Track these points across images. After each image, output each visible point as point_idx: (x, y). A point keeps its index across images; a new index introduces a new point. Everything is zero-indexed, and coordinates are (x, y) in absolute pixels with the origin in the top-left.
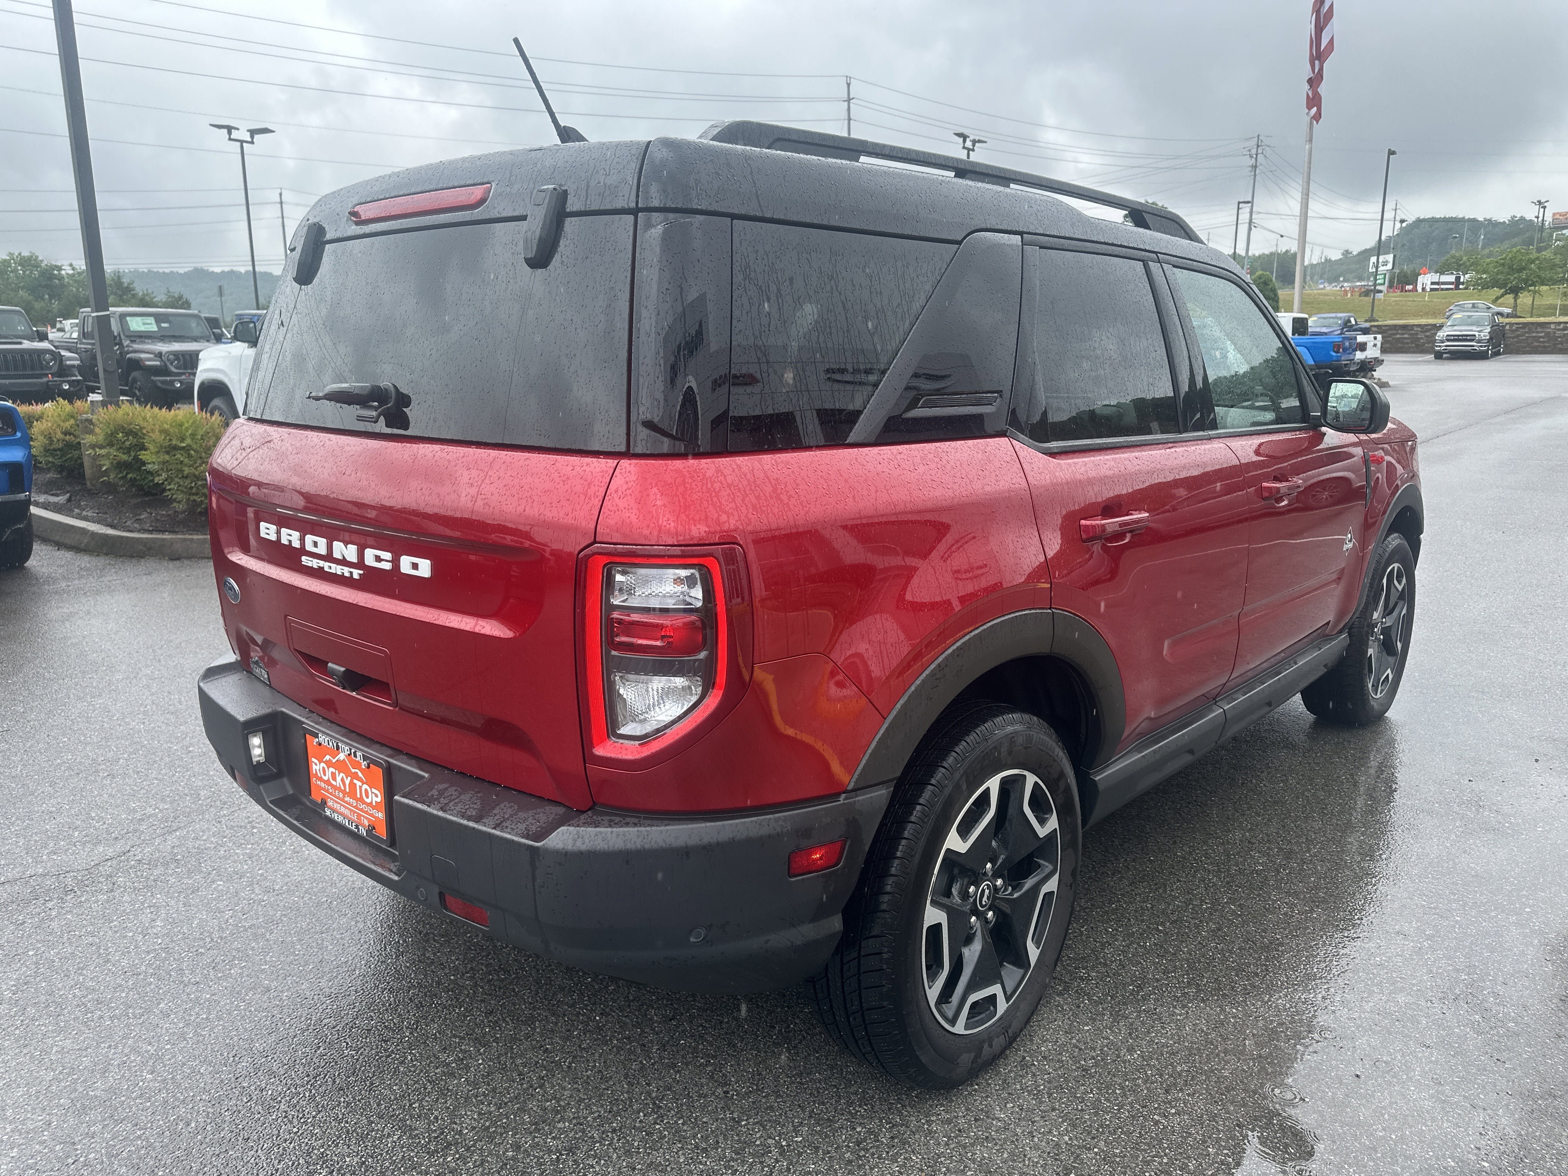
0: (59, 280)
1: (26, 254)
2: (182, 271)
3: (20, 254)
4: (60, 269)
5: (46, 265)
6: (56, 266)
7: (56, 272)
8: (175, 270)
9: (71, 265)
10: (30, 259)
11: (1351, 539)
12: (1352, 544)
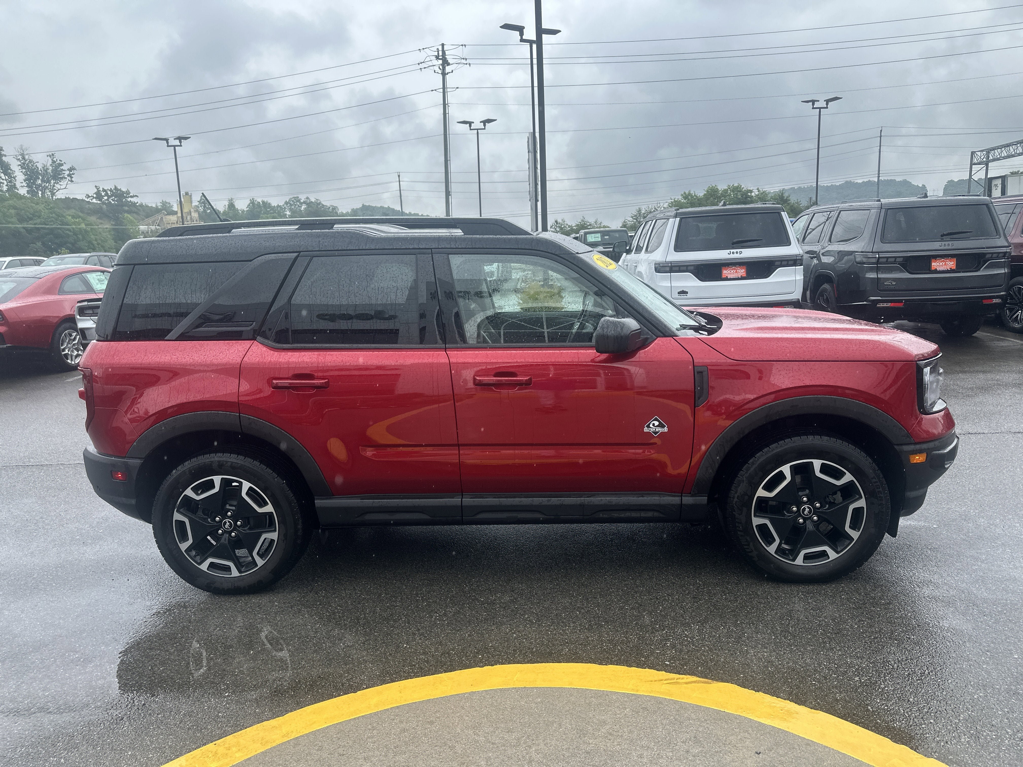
0: (751, 198)
1: (736, 185)
2: (838, 184)
3: (733, 185)
4: (751, 191)
5: (745, 190)
6: (750, 190)
7: (749, 194)
8: (834, 184)
9: (758, 189)
10: (737, 187)
11: (661, 425)
12: (666, 429)
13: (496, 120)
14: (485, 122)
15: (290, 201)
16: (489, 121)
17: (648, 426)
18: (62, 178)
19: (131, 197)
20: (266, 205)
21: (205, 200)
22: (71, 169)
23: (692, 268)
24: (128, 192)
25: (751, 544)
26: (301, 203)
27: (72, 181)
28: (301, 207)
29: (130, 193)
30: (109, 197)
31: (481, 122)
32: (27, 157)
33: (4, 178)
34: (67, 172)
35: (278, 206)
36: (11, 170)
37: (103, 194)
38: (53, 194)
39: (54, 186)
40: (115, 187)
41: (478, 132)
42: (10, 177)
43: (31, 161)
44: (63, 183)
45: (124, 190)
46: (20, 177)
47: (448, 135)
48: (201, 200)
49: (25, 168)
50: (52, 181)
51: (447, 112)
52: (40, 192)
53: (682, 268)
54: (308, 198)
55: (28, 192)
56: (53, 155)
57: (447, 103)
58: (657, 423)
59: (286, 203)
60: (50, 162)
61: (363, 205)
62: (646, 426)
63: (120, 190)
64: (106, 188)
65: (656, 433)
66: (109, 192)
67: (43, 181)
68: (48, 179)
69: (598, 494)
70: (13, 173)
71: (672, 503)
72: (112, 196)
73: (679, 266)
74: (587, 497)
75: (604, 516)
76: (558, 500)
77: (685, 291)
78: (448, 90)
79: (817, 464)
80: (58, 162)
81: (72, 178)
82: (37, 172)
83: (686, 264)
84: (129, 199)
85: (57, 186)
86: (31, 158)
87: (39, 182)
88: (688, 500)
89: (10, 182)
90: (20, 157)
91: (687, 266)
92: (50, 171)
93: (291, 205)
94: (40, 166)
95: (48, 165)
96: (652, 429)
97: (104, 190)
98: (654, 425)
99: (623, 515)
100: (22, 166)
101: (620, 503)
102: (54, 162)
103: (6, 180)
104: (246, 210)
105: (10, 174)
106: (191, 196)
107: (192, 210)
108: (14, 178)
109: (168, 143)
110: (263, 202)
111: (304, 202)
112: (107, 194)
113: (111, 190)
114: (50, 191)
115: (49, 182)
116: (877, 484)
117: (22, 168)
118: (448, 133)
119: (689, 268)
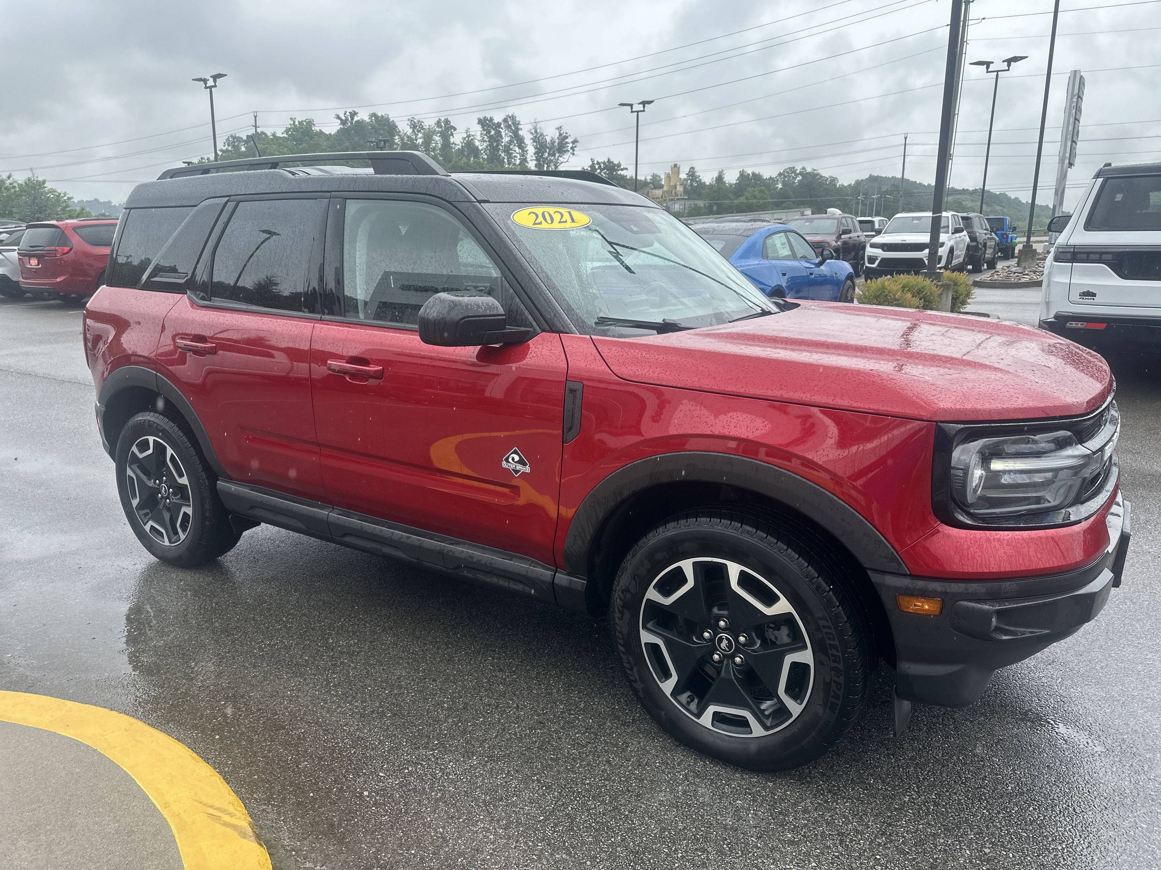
11: (521, 462)
12: (527, 469)
13: (1027, 57)
14: (1009, 61)
15: (784, 172)
16: (1016, 59)
17: (507, 460)
18: (565, 151)
19: (622, 170)
20: (757, 177)
21: (692, 174)
22: (574, 142)
23: (1109, 257)
24: (619, 165)
25: (635, 669)
26: (797, 175)
27: (573, 154)
28: (795, 179)
29: (620, 166)
30: (602, 170)
31: (1003, 61)
32: (538, 130)
33: (518, 151)
34: (570, 145)
35: (771, 178)
36: (525, 143)
37: (597, 167)
38: (556, 167)
39: (558, 159)
40: (609, 160)
41: (997, 75)
42: (523, 151)
43: (542, 134)
44: (566, 156)
45: (616, 162)
46: (531, 150)
47: (960, 82)
48: (689, 172)
49: (536, 142)
50: (557, 155)
51: (964, 52)
52: (546, 166)
53: (1092, 256)
54: (804, 168)
55: (536, 166)
56: (561, 127)
57: (965, 40)
58: (517, 458)
59: (780, 174)
60: (557, 135)
61: (870, 176)
62: (505, 460)
63: (612, 162)
64: (600, 161)
65: (517, 472)
66: (602, 165)
67: (549, 154)
68: (554, 152)
69: (464, 543)
70: (526, 147)
71: (542, 578)
72: (604, 169)
73: (1089, 253)
74: (450, 544)
75: (469, 575)
76: (418, 539)
77: (1092, 293)
78: (970, 22)
79: (734, 569)
80: (565, 134)
81: (574, 150)
82: (546, 145)
83: (1098, 250)
84: (619, 172)
85: (561, 159)
86: (542, 131)
87: (546, 155)
88: (562, 578)
89: (523, 155)
90: (533, 131)
91: (1101, 254)
92: (556, 144)
93: (785, 177)
94: (548, 139)
95: (556, 138)
96: (512, 466)
97: (598, 163)
98: (513, 459)
99: (489, 580)
100: (534, 140)
101: (482, 562)
102: (560, 135)
103: (519, 153)
104: (734, 182)
105: (523, 147)
106: (679, 168)
107: (678, 183)
108: (526, 151)
109: (632, 108)
110: (753, 174)
111: (801, 173)
112: (600, 167)
113: (604, 163)
114: (554, 165)
115: (554, 155)
116: (829, 631)
117: (534, 141)
118: (961, 79)
119: (1104, 257)
